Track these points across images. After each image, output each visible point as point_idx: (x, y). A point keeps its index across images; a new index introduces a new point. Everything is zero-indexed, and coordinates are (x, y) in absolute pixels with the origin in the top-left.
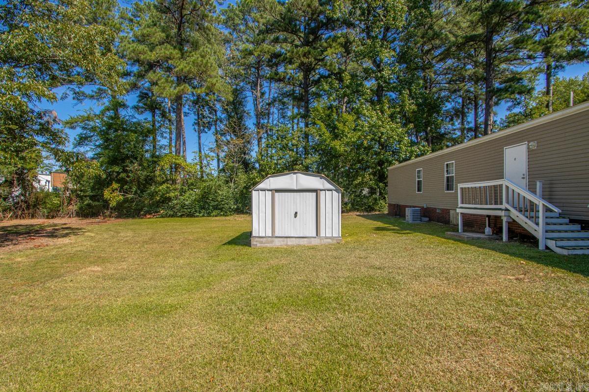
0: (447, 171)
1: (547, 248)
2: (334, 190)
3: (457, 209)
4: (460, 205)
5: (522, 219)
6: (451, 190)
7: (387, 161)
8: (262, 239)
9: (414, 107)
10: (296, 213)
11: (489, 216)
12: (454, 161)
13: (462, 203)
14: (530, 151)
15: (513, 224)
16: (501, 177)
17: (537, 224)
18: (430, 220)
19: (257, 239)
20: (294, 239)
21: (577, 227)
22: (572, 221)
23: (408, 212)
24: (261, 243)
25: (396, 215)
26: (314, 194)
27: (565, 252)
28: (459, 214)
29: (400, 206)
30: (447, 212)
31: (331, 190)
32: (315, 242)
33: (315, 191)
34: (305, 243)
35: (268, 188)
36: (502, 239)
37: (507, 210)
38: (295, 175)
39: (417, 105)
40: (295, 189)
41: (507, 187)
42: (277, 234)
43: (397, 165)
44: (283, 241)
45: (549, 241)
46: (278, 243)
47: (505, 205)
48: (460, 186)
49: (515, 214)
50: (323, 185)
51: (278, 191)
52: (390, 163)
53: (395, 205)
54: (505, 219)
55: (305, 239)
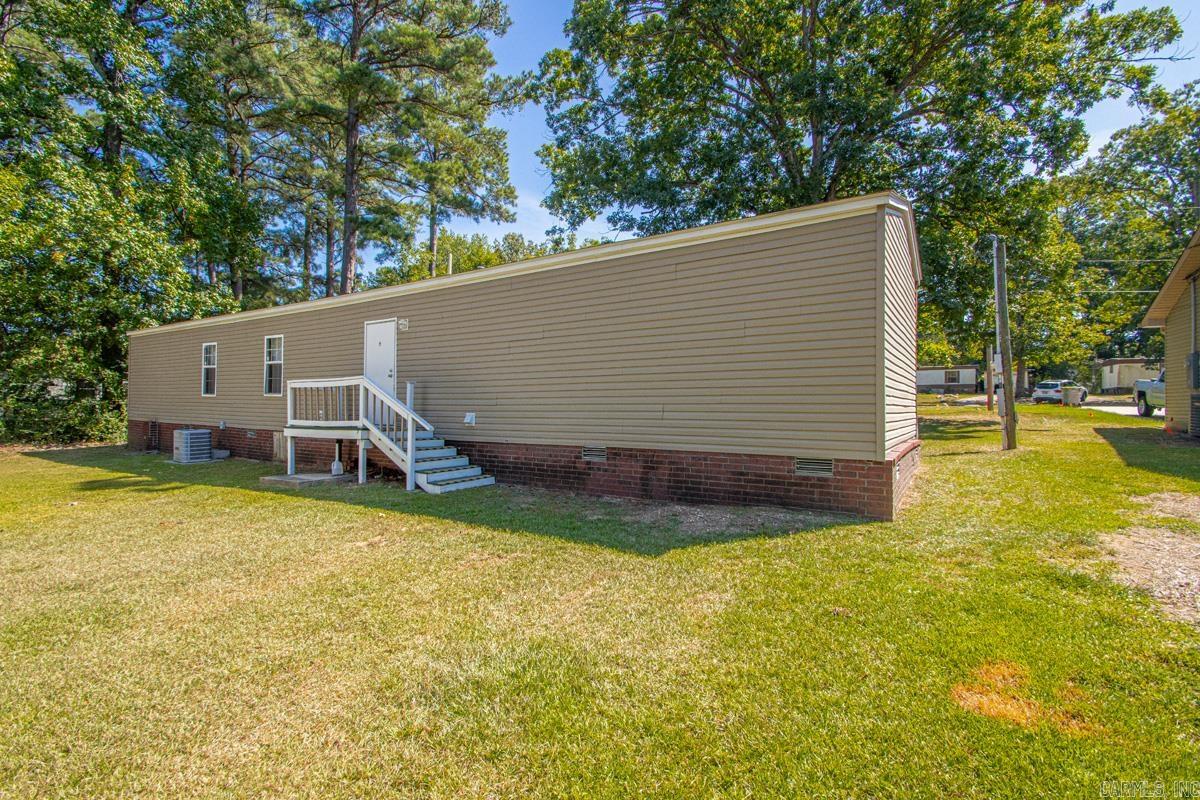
0: (270, 353)
1: (417, 487)
3: (285, 430)
4: (291, 422)
5: (384, 443)
6: (275, 392)
7: (128, 314)
9: (201, 204)
11: (340, 441)
12: (282, 336)
13: (295, 418)
14: (400, 334)
15: (373, 451)
16: (358, 370)
17: (405, 450)
18: (232, 455)
21: (452, 451)
22: (448, 443)
23: (180, 439)
25: (149, 447)
27: (437, 490)
28: (289, 440)
29: (160, 425)
30: (267, 435)
36: (358, 479)
37: (365, 429)
39: (208, 200)
41: (366, 390)
43: (155, 328)
45: (419, 475)
47: (362, 422)
48: (292, 384)
49: (376, 435)
52: (137, 323)
53: (146, 423)
54: (362, 445)
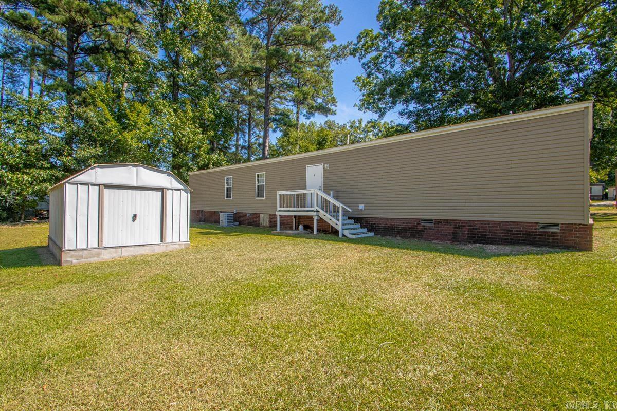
0: (258, 180)
1: (344, 235)
2: (183, 190)
3: (277, 212)
4: (279, 209)
5: (327, 217)
6: (261, 197)
8: (81, 253)
9: (212, 116)
10: (135, 216)
11: (295, 217)
12: (265, 173)
13: (280, 207)
14: (325, 170)
15: (321, 220)
16: (304, 188)
17: (338, 220)
18: (240, 224)
19: (72, 253)
20: (132, 248)
21: (352, 221)
22: (349, 218)
23: (223, 217)
24: (81, 257)
25: (200, 221)
26: (160, 193)
27: (354, 237)
28: (278, 217)
29: (204, 211)
30: (257, 216)
31: (180, 190)
32: (161, 249)
33: (161, 190)
34: (147, 251)
35: (94, 182)
36: (313, 232)
37: (317, 211)
38: (135, 169)
39: (214, 114)
40: (135, 185)
41: (317, 194)
42: (105, 244)
44: (116, 252)
45: (345, 230)
46: (107, 256)
47: (315, 208)
48: (279, 193)
49: (322, 213)
50: (171, 183)
51: (108, 186)
53: (198, 211)
54: (315, 218)
55: (146, 247)
